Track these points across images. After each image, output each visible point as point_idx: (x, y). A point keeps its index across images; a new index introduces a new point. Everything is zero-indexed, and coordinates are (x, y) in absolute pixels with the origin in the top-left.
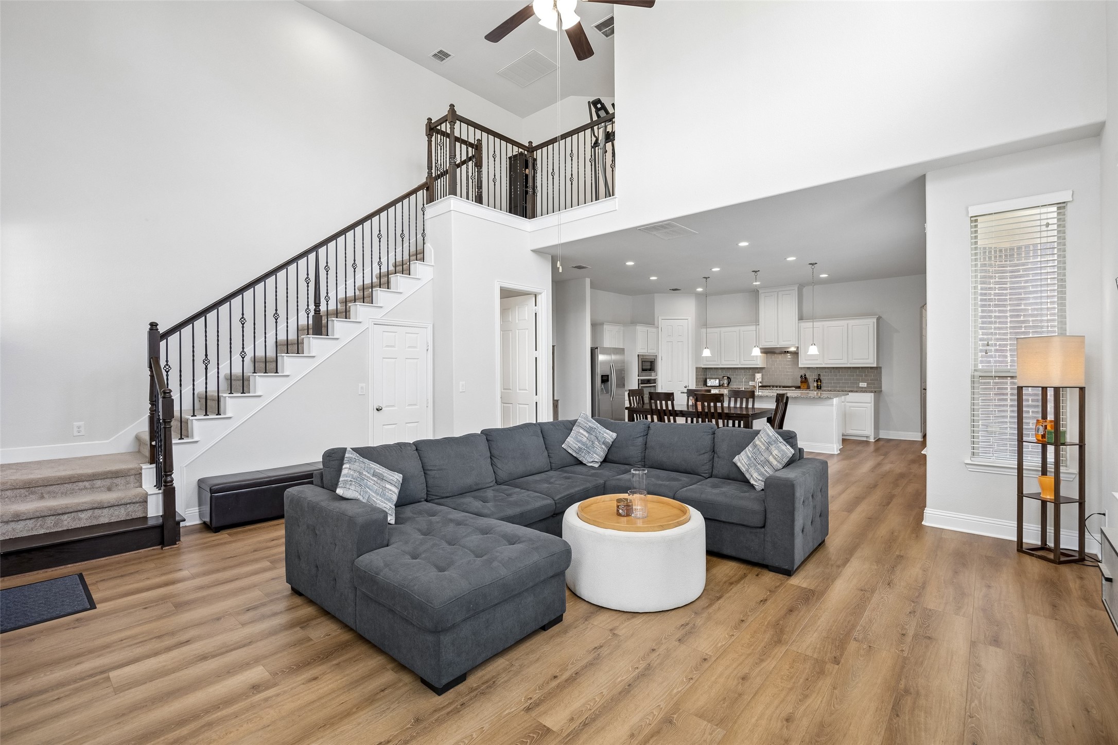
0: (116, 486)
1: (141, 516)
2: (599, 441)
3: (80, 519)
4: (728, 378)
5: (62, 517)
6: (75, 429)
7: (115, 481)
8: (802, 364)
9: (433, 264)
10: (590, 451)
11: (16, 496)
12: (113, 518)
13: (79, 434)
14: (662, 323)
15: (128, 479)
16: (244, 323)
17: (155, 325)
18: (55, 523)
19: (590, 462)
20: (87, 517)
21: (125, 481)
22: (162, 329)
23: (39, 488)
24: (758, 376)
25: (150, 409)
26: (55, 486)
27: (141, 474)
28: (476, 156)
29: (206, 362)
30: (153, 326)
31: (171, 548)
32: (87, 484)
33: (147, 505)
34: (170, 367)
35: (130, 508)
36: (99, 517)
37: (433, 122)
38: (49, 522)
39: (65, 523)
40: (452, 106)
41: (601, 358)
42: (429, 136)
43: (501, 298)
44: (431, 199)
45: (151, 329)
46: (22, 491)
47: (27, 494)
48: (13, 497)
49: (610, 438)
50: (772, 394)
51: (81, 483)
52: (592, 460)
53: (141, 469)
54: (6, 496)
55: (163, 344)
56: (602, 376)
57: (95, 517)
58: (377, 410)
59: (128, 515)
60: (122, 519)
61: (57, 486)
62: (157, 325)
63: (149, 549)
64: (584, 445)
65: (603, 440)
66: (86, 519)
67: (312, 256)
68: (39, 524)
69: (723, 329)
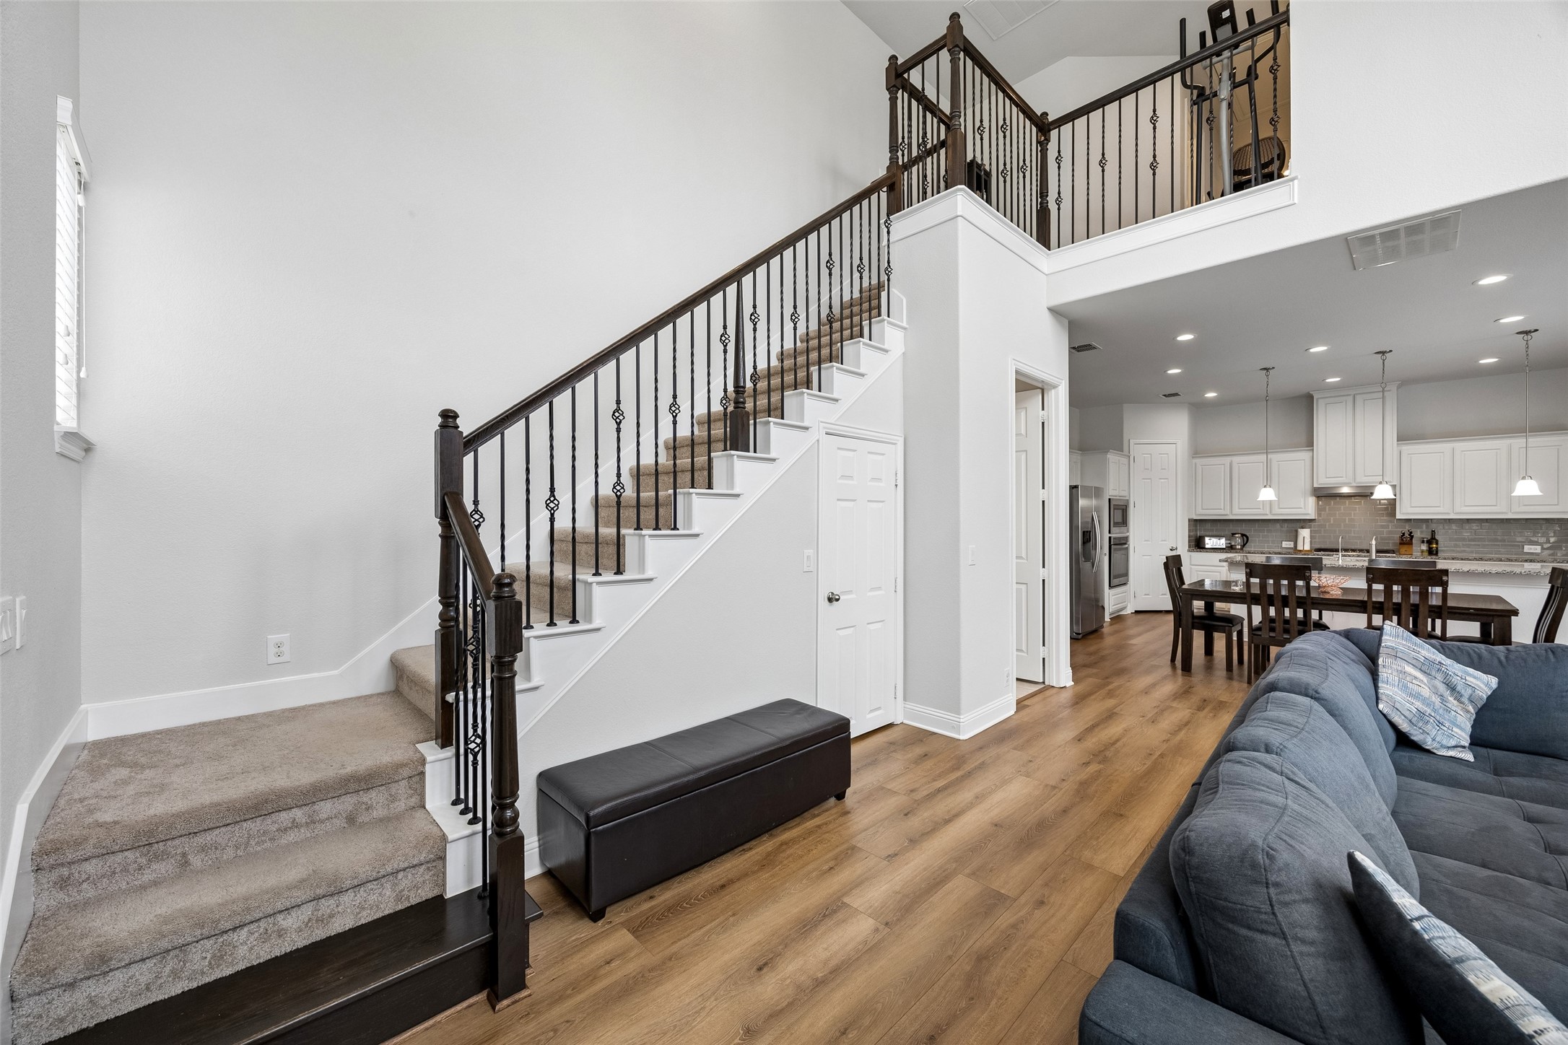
0: (367, 809)
1: (430, 895)
2: (1458, 697)
3: (281, 933)
4: (1243, 535)
5: (234, 936)
6: (272, 650)
7: (365, 797)
8: (1403, 514)
9: (904, 324)
10: (1441, 720)
11: (114, 873)
12: (364, 913)
13: (279, 660)
14: (1136, 450)
15: (394, 788)
16: (620, 422)
17: (451, 417)
18: (214, 956)
19: (1449, 748)
20: (299, 924)
21: (386, 795)
22: (467, 426)
23: (177, 842)
24: (1305, 533)
25: (441, 615)
26: (217, 831)
27: (422, 774)
28: (949, 142)
29: (552, 505)
30: (449, 417)
31: (513, 1003)
32: (298, 814)
33: (444, 867)
34: (482, 517)
35: (405, 881)
36: (331, 916)
37: (899, 62)
38: (197, 957)
39: (242, 951)
40: (955, 17)
41: (1082, 502)
42: (892, 89)
43: (1016, 392)
44: (896, 206)
45: (442, 426)
46: (130, 855)
47: (143, 861)
48: (103, 876)
49: (1486, 689)
50: (1359, 564)
51: (284, 815)
52: (1453, 743)
53: (423, 761)
54: (84, 876)
55: (468, 460)
56: (1084, 532)
57: (320, 920)
58: (830, 600)
59: (398, 899)
60: (387, 912)
61: (223, 829)
62: (456, 416)
63: (459, 1007)
64: (1428, 705)
65: (1469, 691)
66: (300, 930)
67: (732, 290)
68: (167, 969)
69: (1236, 459)
